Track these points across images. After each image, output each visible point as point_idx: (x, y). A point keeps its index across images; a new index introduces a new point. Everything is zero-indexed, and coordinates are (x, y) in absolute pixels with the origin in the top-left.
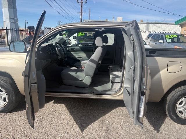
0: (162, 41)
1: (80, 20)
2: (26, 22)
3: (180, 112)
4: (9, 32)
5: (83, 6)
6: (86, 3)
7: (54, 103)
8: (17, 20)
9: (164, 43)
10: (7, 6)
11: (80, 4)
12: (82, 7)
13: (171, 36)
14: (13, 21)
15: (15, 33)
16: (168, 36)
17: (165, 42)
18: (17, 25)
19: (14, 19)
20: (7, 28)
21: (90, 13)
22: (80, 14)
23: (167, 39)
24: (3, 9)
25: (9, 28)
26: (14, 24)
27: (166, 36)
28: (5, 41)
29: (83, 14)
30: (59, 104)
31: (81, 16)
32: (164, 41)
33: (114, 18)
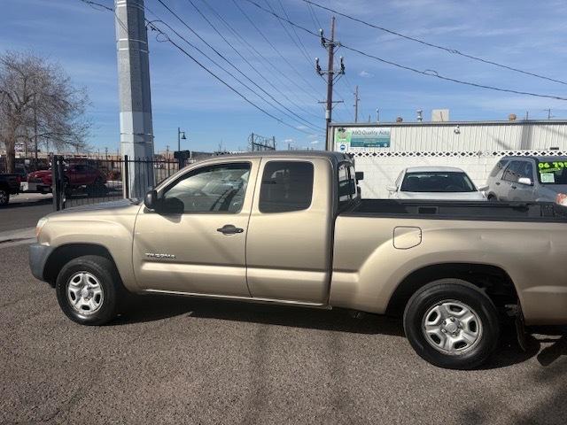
0: (527, 181)
1: (326, 121)
2: (181, 135)
3: (435, 337)
4: (132, 166)
5: (334, 82)
6: (344, 73)
7: (191, 316)
8: (152, 137)
9: (532, 185)
10: (130, 107)
11: (326, 77)
12: (331, 85)
13: (556, 166)
14: (142, 140)
15: (143, 167)
16: (547, 165)
17: (536, 182)
18: (150, 148)
19: (144, 135)
20: (126, 157)
21: (357, 100)
22: (326, 104)
23: (542, 175)
24: (121, 114)
25: (132, 157)
26: (142, 148)
27: (541, 165)
28: (121, 187)
29: (333, 105)
30: (199, 319)
31: (327, 111)
32: (532, 181)
33: (420, 113)
